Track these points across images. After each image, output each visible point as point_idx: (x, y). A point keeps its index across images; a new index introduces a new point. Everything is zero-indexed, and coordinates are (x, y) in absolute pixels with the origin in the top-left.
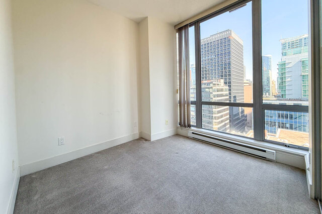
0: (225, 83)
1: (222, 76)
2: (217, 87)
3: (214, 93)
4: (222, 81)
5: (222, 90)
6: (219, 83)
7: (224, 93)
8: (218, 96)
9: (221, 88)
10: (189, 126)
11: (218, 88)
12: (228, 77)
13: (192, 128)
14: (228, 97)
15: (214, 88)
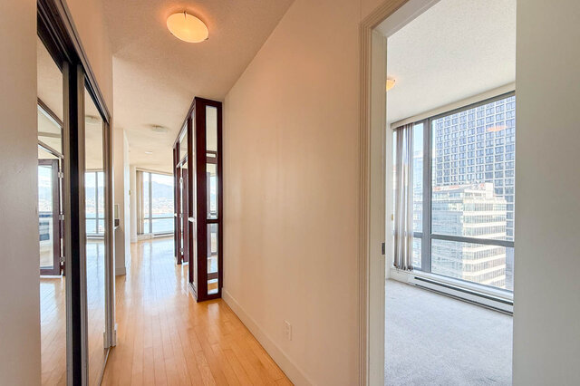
0: (498, 191)
1: (489, 175)
2: (476, 201)
3: (466, 214)
4: (490, 187)
5: (488, 207)
6: (482, 192)
7: (493, 213)
8: (477, 220)
9: (485, 202)
10: (410, 268)
11: (478, 202)
12: (504, 178)
13: (414, 271)
14: (504, 223)
15: (466, 202)
